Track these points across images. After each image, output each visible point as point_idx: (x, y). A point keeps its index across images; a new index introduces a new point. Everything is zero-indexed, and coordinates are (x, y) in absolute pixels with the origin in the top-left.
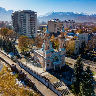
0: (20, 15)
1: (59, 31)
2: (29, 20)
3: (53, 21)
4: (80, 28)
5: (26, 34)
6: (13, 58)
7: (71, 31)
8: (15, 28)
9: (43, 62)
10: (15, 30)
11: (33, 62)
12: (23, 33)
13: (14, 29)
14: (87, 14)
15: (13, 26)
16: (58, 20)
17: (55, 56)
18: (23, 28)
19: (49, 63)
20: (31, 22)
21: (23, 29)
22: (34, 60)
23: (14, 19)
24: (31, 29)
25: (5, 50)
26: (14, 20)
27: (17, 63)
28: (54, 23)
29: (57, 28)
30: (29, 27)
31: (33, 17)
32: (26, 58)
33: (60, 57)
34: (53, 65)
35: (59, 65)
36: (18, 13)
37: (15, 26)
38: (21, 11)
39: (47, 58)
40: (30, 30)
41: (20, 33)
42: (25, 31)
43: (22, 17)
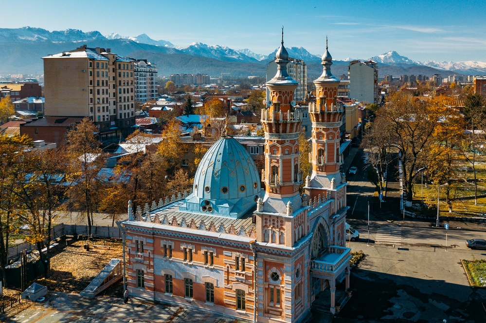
1: (115, 111)
16: (104, 50)
28: (90, 70)
29: (105, 96)
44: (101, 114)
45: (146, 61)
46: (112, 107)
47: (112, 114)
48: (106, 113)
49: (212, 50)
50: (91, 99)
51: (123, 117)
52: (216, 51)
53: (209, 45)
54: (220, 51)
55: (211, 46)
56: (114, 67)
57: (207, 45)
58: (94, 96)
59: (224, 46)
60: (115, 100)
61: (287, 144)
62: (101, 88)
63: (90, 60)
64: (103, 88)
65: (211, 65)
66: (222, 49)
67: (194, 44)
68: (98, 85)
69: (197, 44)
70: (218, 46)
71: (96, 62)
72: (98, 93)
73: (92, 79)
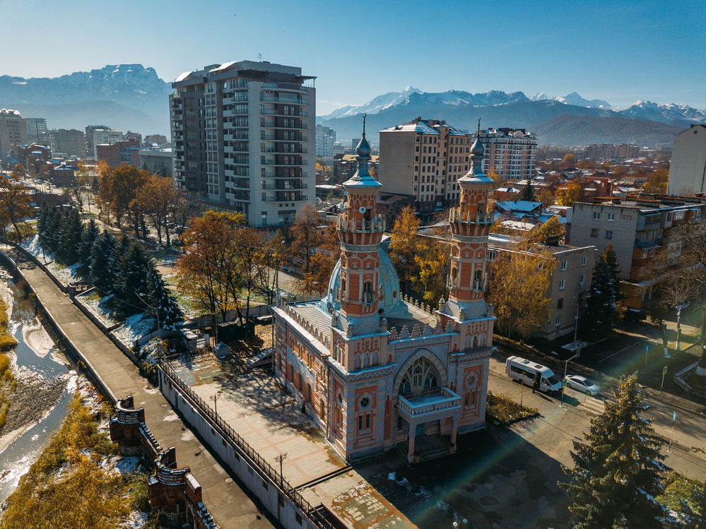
0: (214, 92)
1: (443, 191)
2: (268, 120)
3: (411, 128)
4: (565, 177)
5: (247, 205)
6: (145, 354)
7: (514, 190)
8: (187, 168)
9: (328, 399)
10: (188, 179)
11: (268, 385)
12: (230, 196)
13: (183, 174)
14: (604, 103)
15: (179, 154)
16: (438, 122)
17: (415, 358)
18: (232, 168)
19: (368, 410)
20: (278, 135)
21: (229, 173)
22: (272, 373)
23: (181, 117)
24: (278, 172)
25: (106, 298)
26: (180, 122)
27: (161, 390)
28: (417, 144)
29: (431, 174)
30: (263, 162)
31: (293, 101)
32: (224, 360)
33: (452, 368)
34: (401, 422)
35: (443, 423)
36: (206, 80)
37: (189, 158)
38: (224, 66)
39: (358, 369)
40: (270, 182)
41: (212, 197)
42: (244, 183)
43: (227, 101)
44: (425, 193)
45: (523, 131)
46: (439, 187)
47: (439, 193)
48: (430, 193)
49: (663, 110)
50: (416, 177)
51: (451, 198)
52: (668, 111)
53: (660, 104)
54: (676, 111)
55: (662, 105)
56: (446, 141)
57: (656, 105)
58: (419, 174)
59: (682, 104)
60: (444, 178)
61: (355, 257)
62: (427, 165)
63: (418, 134)
64: (429, 165)
65: (655, 131)
66: (678, 109)
67: (638, 103)
68: (424, 161)
69: (643, 104)
70: (673, 104)
71: (424, 136)
72: (424, 171)
73: (419, 155)
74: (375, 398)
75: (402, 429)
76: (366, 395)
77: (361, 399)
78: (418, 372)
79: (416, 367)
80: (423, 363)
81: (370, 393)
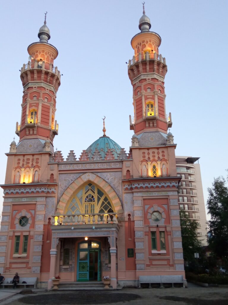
19: (25, 230)
33: (127, 197)
74: (34, 218)
75: (68, 264)
76: (24, 213)
77: (19, 216)
78: (91, 200)
79: (87, 194)
80: (96, 192)
81: (28, 211)
